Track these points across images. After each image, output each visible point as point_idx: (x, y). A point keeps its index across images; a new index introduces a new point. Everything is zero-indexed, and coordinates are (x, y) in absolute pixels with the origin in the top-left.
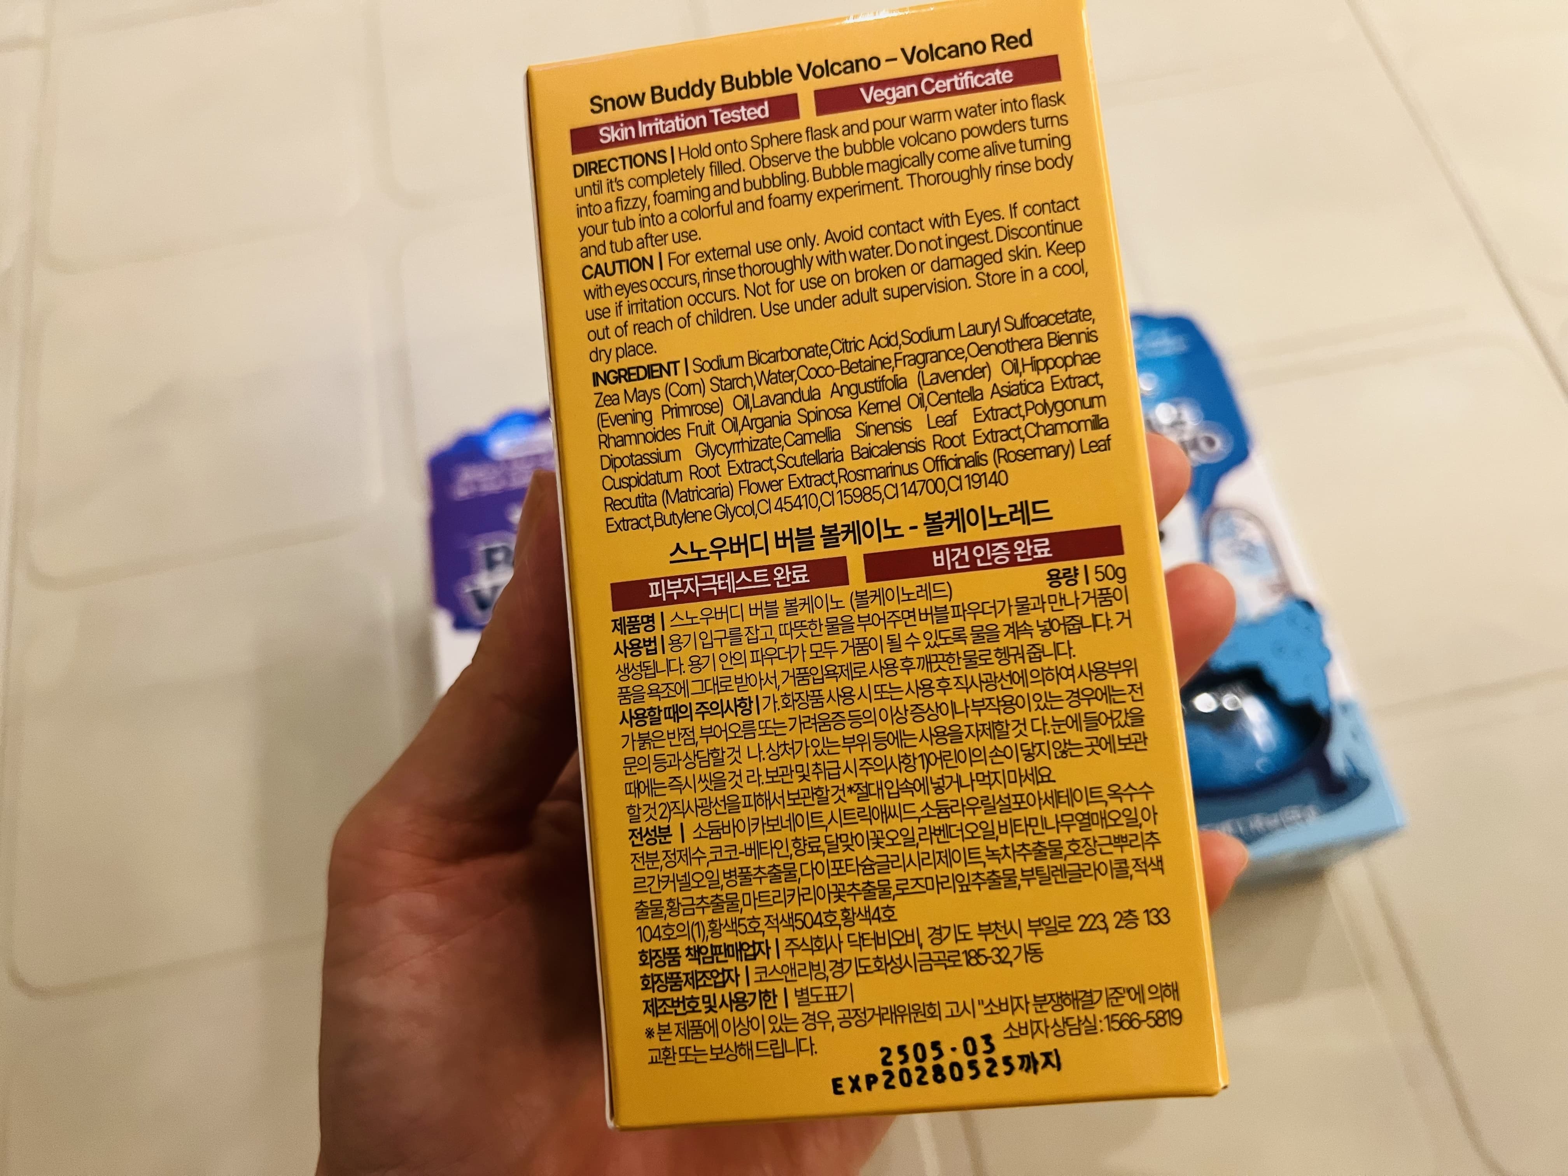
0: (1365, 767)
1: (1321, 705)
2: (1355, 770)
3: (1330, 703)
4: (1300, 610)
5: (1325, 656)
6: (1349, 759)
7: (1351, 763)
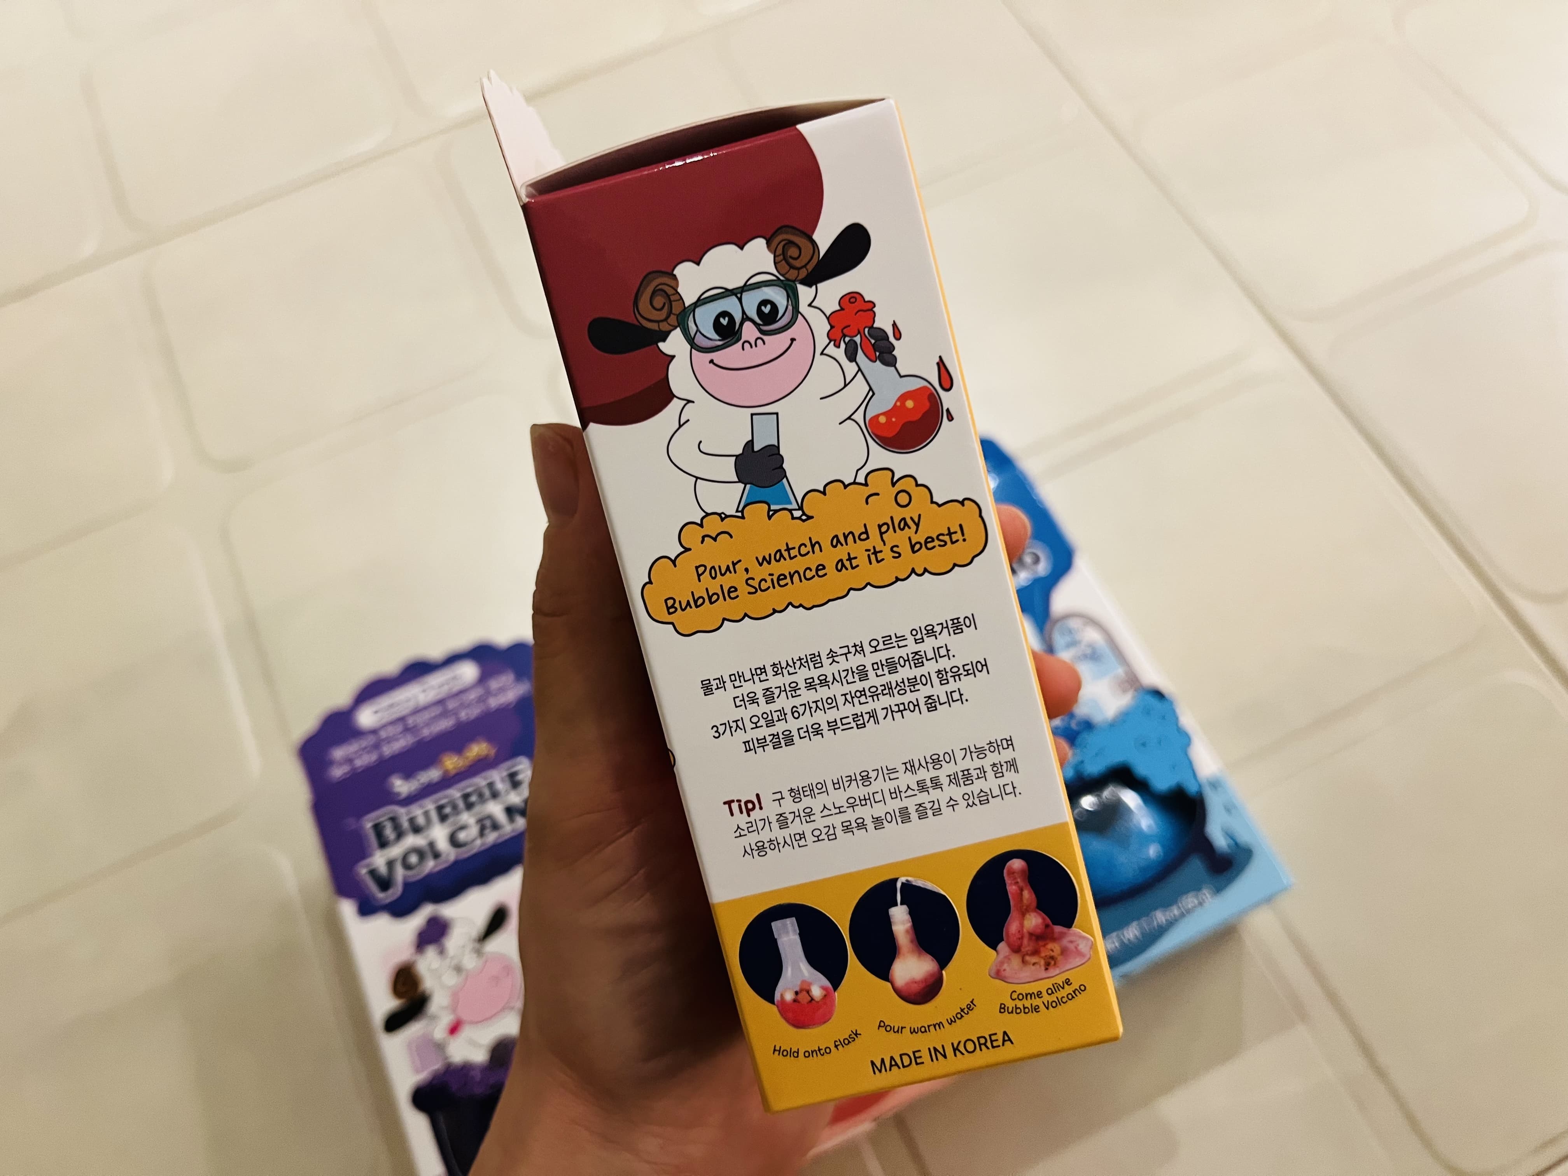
0: (1244, 838)
1: (1192, 788)
2: (1236, 844)
3: (1200, 786)
4: (1153, 701)
5: (1185, 739)
6: (1229, 835)
7: (1232, 838)
